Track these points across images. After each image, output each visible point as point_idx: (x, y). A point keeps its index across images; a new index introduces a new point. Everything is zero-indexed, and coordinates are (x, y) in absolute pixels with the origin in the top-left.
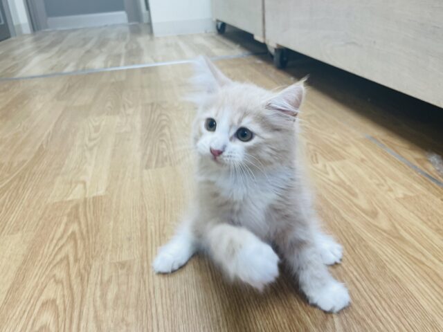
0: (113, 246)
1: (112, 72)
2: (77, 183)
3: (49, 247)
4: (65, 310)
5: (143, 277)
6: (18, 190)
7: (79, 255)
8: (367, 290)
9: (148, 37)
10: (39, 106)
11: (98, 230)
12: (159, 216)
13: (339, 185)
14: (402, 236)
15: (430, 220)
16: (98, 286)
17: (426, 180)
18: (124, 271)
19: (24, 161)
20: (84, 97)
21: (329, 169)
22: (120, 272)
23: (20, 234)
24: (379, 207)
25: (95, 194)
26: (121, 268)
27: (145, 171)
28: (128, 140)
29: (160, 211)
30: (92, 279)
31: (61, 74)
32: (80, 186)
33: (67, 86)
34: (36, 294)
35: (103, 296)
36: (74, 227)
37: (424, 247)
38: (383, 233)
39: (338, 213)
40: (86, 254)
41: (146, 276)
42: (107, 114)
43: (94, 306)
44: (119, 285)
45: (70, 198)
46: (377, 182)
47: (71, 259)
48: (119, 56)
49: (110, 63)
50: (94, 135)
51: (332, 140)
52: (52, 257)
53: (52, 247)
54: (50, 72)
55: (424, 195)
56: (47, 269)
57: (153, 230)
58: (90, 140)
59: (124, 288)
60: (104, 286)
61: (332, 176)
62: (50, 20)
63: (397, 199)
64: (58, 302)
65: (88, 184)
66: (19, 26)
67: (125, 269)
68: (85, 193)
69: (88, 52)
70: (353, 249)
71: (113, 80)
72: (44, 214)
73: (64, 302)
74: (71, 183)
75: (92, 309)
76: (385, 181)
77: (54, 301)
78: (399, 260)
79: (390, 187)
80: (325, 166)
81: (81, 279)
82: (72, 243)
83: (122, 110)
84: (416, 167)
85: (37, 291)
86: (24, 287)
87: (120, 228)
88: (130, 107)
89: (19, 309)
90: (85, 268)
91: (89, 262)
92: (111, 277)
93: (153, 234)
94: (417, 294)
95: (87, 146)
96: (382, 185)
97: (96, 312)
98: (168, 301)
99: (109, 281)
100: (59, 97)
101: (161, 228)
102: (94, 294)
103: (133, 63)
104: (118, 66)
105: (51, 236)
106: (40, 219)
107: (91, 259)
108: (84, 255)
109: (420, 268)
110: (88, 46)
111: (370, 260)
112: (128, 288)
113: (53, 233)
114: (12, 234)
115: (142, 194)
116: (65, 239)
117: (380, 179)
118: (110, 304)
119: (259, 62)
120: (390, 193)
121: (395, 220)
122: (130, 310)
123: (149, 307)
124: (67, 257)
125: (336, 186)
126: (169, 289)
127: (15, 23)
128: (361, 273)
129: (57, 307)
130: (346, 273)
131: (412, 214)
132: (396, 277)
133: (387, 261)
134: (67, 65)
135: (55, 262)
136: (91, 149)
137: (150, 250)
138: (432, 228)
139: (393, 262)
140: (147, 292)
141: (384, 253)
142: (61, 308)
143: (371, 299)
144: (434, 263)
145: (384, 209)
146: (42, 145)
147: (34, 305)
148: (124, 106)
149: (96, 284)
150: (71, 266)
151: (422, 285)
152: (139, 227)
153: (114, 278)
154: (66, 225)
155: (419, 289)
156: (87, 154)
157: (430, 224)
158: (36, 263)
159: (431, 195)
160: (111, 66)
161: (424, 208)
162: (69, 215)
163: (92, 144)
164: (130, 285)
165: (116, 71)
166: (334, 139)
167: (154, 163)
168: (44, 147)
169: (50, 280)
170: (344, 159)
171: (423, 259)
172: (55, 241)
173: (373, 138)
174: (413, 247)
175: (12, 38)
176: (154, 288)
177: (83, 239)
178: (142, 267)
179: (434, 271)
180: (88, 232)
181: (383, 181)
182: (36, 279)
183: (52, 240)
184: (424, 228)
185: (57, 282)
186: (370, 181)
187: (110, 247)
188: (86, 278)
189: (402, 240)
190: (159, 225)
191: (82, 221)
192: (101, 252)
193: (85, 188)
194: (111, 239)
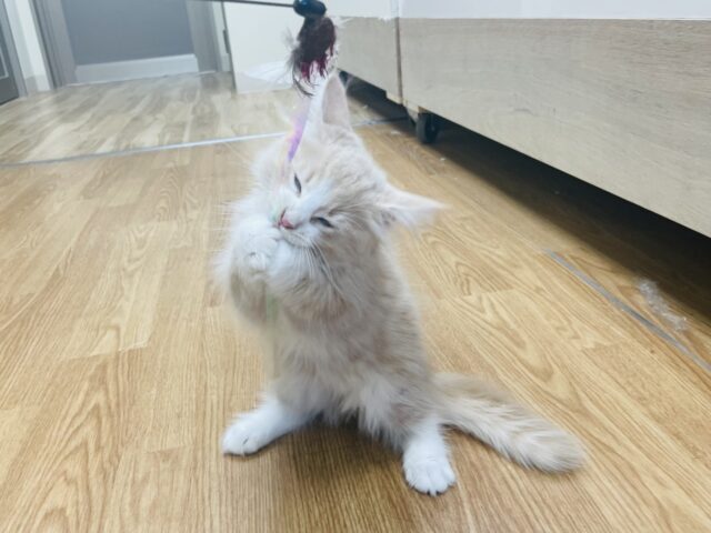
0: (154, 427)
1: (171, 151)
2: (107, 328)
3: (59, 429)
4: (78, 523)
5: (194, 475)
6: (18, 341)
7: (104, 440)
8: (526, 493)
9: (229, 95)
10: (57, 207)
11: (133, 403)
12: (225, 379)
13: (499, 329)
14: (585, 408)
15: (630, 384)
16: (129, 488)
17: (631, 320)
18: (168, 465)
19: (30, 295)
20: (125, 193)
21: (485, 304)
22: (162, 466)
23: (18, 409)
24: (554, 361)
25: (132, 347)
26: (164, 461)
27: (209, 309)
28: (189, 259)
29: (227, 371)
30: (121, 477)
31: (93, 156)
32: (111, 334)
33: (101, 174)
34: (37, 500)
35: (135, 503)
36: (99, 398)
37: (617, 426)
38: (558, 404)
39: (493, 373)
40: (114, 438)
41: (199, 473)
42: (159, 220)
43: (121, 517)
44: (159, 486)
45: (95, 353)
46: (557, 324)
47: (92, 446)
48: (183, 126)
49: (167, 138)
50: (137, 253)
51: (494, 258)
52: (63, 444)
53: (64, 429)
54: (76, 154)
55: (625, 344)
56: (55, 462)
57: (215, 401)
58: (131, 261)
59: (166, 490)
60: (137, 487)
61: (489, 316)
62: (80, 68)
63: (585, 351)
64: (68, 512)
65: (123, 330)
66: (32, 79)
67: (170, 461)
68: (118, 344)
69: (136, 119)
71: (170, 165)
72: (54, 377)
73: (77, 512)
74: (98, 330)
75: (117, 522)
76: (569, 322)
77: (63, 510)
79: (576, 332)
80: (480, 299)
81: (104, 477)
82: (94, 422)
83: (181, 211)
84: (617, 300)
85: (38, 496)
86: (21, 489)
87: (166, 399)
88: (194, 207)
89: (12, 521)
90: (110, 461)
91: (117, 451)
92: (149, 473)
94: (597, 498)
95: (124, 270)
96: (564, 329)
97: (122, 527)
98: (230, 510)
99: (145, 480)
100: (87, 193)
101: (227, 397)
102: (122, 500)
103: (203, 138)
104: (180, 142)
105: (63, 412)
106: (50, 385)
107: (120, 446)
108: (111, 440)
109: (608, 457)
110: (136, 111)
112: (172, 489)
113: (66, 407)
114: (7, 409)
115: (202, 346)
116: (83, 417)
117: (561, 317)
118: (144, 514)
119: (395, 132)
120: (574, 341)
121: (578, 383)
122: (173, 524)
123: (201, 519)
124: (85, 444)
125: (494, 331)
126: (232, 492)
129: (66, 519)
131: (603, 374)
134: (102, 142)
135: (67, 452)
136: (131, 276)
137: (208, 432)
138: (633, 397)
140: (200, 497)
142: (72, 521)
143: (530, 506)
144: (629, 451)
145: (563, 367)
146: (57, 269)
147: (34, 517)
148: (185, 207)
149: (126, 485)
150: (91, 457)
151: (608, 484)
152: (194, 396)
153: (151, 476)
154: (87, 394)
155: (602, 491)
156: (125, 284)
157: (630, 389)
158: (40, 453)
159: (637, 344)
160: (169, 144)
161: (624, 366)
162: (92, 379)
163: (133, 267)
164: (174, 485)
165: (176, 149)
166: (499, 256)
168: (62, 272)
169: (59, 477)
170: (511, 288)
171: (614, 445)
172: (68, 420)
173: (559, 255)
174: (601, 426)
175: (22, 99)
176: (210, 490)
177: (110, 415)
178: (195, 459)
179: (628, 463)
180: (118, 405)
181: (566, 323)
182: (38, 478)
183: (65, 418)
184: (621, 396)
185: (68, 482)
186: (546, 322)
187: (150, 429)
188: (112, 475)
189: (585, 414)
190: (225, 394)
191: (111, 387)
192: (136, 435)
193: (118, 337)
194: (152, 416)
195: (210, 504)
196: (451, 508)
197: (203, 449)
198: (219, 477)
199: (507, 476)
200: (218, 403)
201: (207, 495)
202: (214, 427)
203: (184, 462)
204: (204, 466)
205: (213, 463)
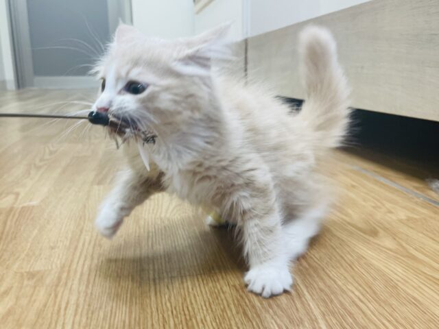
0: (27, 255)
2: (9, 193)
5: (55, 290)
8: (376, 313)
11: (14, 238)
14: (412, 255)
17: (430, 204)
18: (32, 283)
22: (26, 282)
24: (379, 226)
25: (25, 204)
26: (29, 279)
27: (96, 187)
28: (86, 161)
32: (11, 197)
41: (60, 289)
42: (70, 143)
44: (17, 298)
46: (373, 205)
50: (47, 157)
55: (431, 218)
57: (87, 240)
58: (41, 160)
59: (24, 301)
63: (401, 221)
65: (20, 197)
67: (35, 279)
68: (14, 203)
70: (350, 266)
76: (382, 203)
78: (414, 280)
79: (389, 210)
83: (87, 140)
84: (416, 194)
87: (45, 237)
92: (12, 287)
93: (86, 244)
95: (35, 165)
96: (380, 208)
98: (84, 320)
99: (6, 292)
111: (375, 279)
112: (29, 301)
115: (85, 206)
117: (375, 201)
120: (389, 215)
121: (401, 239)
123: (53, 325)
126: (89, 305)
128: (364, 292)
130: (343, 291)
131: (421, 235)
132: (415, 298)
133: (398, 281)
136: (38, 168)
137: (76, 260)
139: (406, 282)
140: (56, 308)
141: (392, 271)
145: (386, 229)
148: (90, 138)
152: (70, 235)
153: (14, 289)
161: (435, 230)
163: (41, 164)
164: (34, 298)
167: (109, 180)
174: (431, 267)
176: (67, 303)
178: (59, 279)
181: (379, 204)
186: (364, 203)
187: (23, 256)
189: (414, 258)
192: (9, 260)
193: (16, 199)
194: (28, 247)
195: (65, 314)
196: (306, 323)
197: (69, 271)
198: (79, 293)
199: (356, 300)
202: (83, 256)
203: (48, 281)
204: (66, 284)
205: (76, 282)
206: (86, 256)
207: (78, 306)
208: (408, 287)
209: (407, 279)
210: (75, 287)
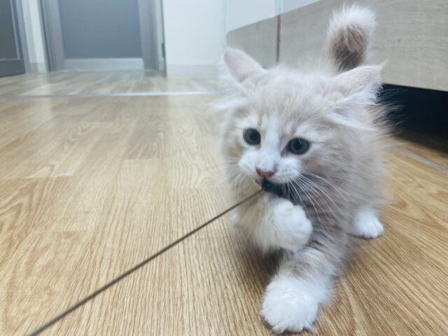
0: (64, 218)
2: (44, 165)
5: (91, 247)
7: (18, 223)
11: (51, 204)
12: (132, 195)
14: (438, 224)
16: (29, 253)
18: (69, 241)
22: (63, 240)
24: (408, 200)
25: (61, 175)
26: (66, 238)
27: (127, 161)
28: (117, 138)
30: (24, 245)
31: (65, 96)
32: (47, 168)
35: (31, 264)
36: (23, 200)
38: (416, 222)
40: (27, 223)
41: (95, 247)
42: (101, 121)
43: (14, 272)
44: (56, 253)
45: (31, 177)
46: (404, 180)
47: (6, 226)
48: (128, 87)
50: (80, 134)
57: (120, 206)
58: (74, 136)
59: (62, 256)
60: (35, 254)
63: (431, 195)
65: (55, 168)
66: (35, 64)
67: (72, 238)
68: (50, 174)
69: (98, 84)
74: (37, 166)
75: (10, 274)
76: (413, 179)
78: (439, 247)
79: (420, 184)
81: (10, 245)
82: (14, 213)
83: (117, 119)
87: (80, 203)
88: (127, 117)
90: (19, 235)
91: (27, 230)
92: (50, 244)
93: (119, 210)
95: (68, 140)
96: (411, 183)
97: (13, 278)
99: (46, 248)
102: (20, 260)
104: (124, 93)
107: (31, 228)
108: (24, 223)
110: (100, 81)
111: (399, 245)
112: (67, 256)
115: (117, 177)
116: (7, 209)
117: (407, 177)
118: (36, 271)
120: (420, 189)
121: (429, 211)
122: (62, 278)
123: (89, 277)
126: (122, 260)
127: (31, 61)
132: (437, 263)
134: (73, 90)
136: (73, 143)
137: (110, 222)
139: (431, 248)
140: (92, 262)
141: (417, 239)
143: (404, 283)
146: (19, 139)
148: (121, 117)
149: (27, 250)
152: (103, 202)
156: (66, 147)
162: (22, 190)
163: (74, 140)
164: (71, 253)
167: (140, 155)
173: (397, 147)
175: (27, 75)
176: (102, 258)
177: (29, 210)
178: (94, 239)
180: (38, 204)
181: (411, 180)
186: (394, 178)
187: (60, 218)
188: (16, 244)
189: (441, 228)
190: (129, 203)
191: (36, 195)
192: (47, 222)
193: (52, 170)
194: (64, 211)
195: (100, 267)
197: (103, 233)
198: (113, 250)
200: (122, 207)
201: (98, 261)
203: (84, 240)
204: (100, 242)
205: (110, 241)
206: (119, 220)
207: (111, 261)
208: (432, 253)
209: (432, 246)
210: (109, 245)
